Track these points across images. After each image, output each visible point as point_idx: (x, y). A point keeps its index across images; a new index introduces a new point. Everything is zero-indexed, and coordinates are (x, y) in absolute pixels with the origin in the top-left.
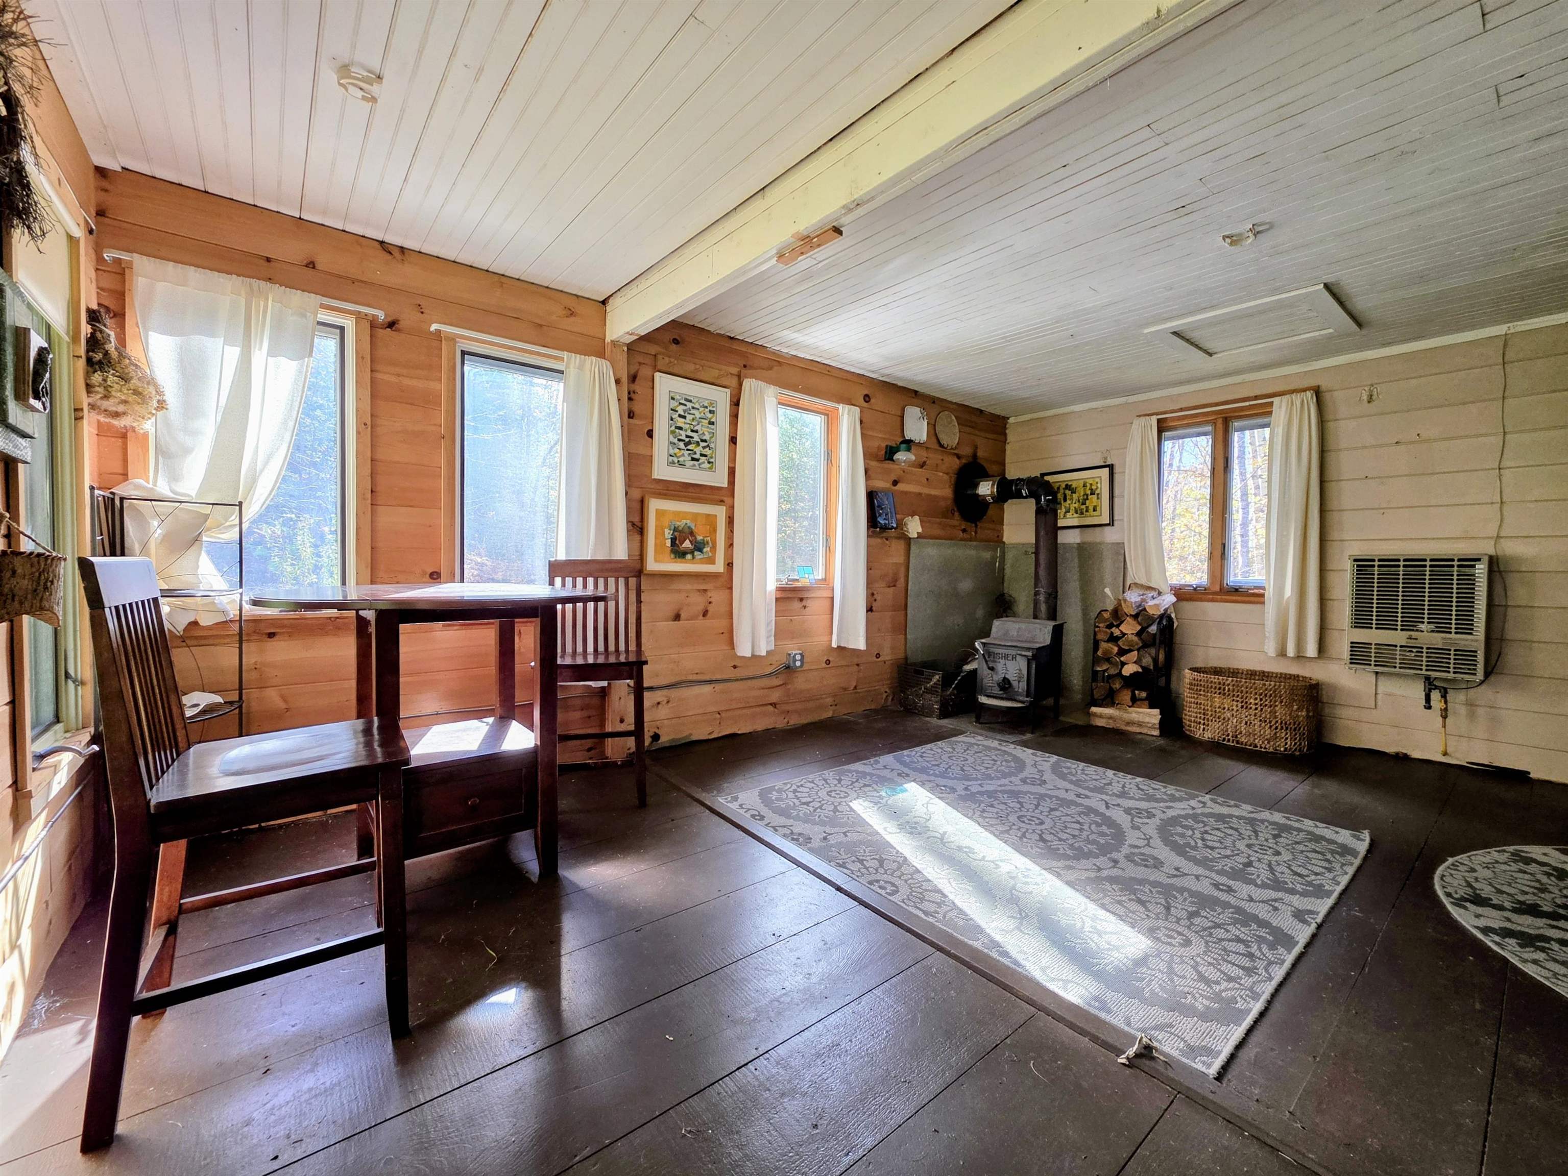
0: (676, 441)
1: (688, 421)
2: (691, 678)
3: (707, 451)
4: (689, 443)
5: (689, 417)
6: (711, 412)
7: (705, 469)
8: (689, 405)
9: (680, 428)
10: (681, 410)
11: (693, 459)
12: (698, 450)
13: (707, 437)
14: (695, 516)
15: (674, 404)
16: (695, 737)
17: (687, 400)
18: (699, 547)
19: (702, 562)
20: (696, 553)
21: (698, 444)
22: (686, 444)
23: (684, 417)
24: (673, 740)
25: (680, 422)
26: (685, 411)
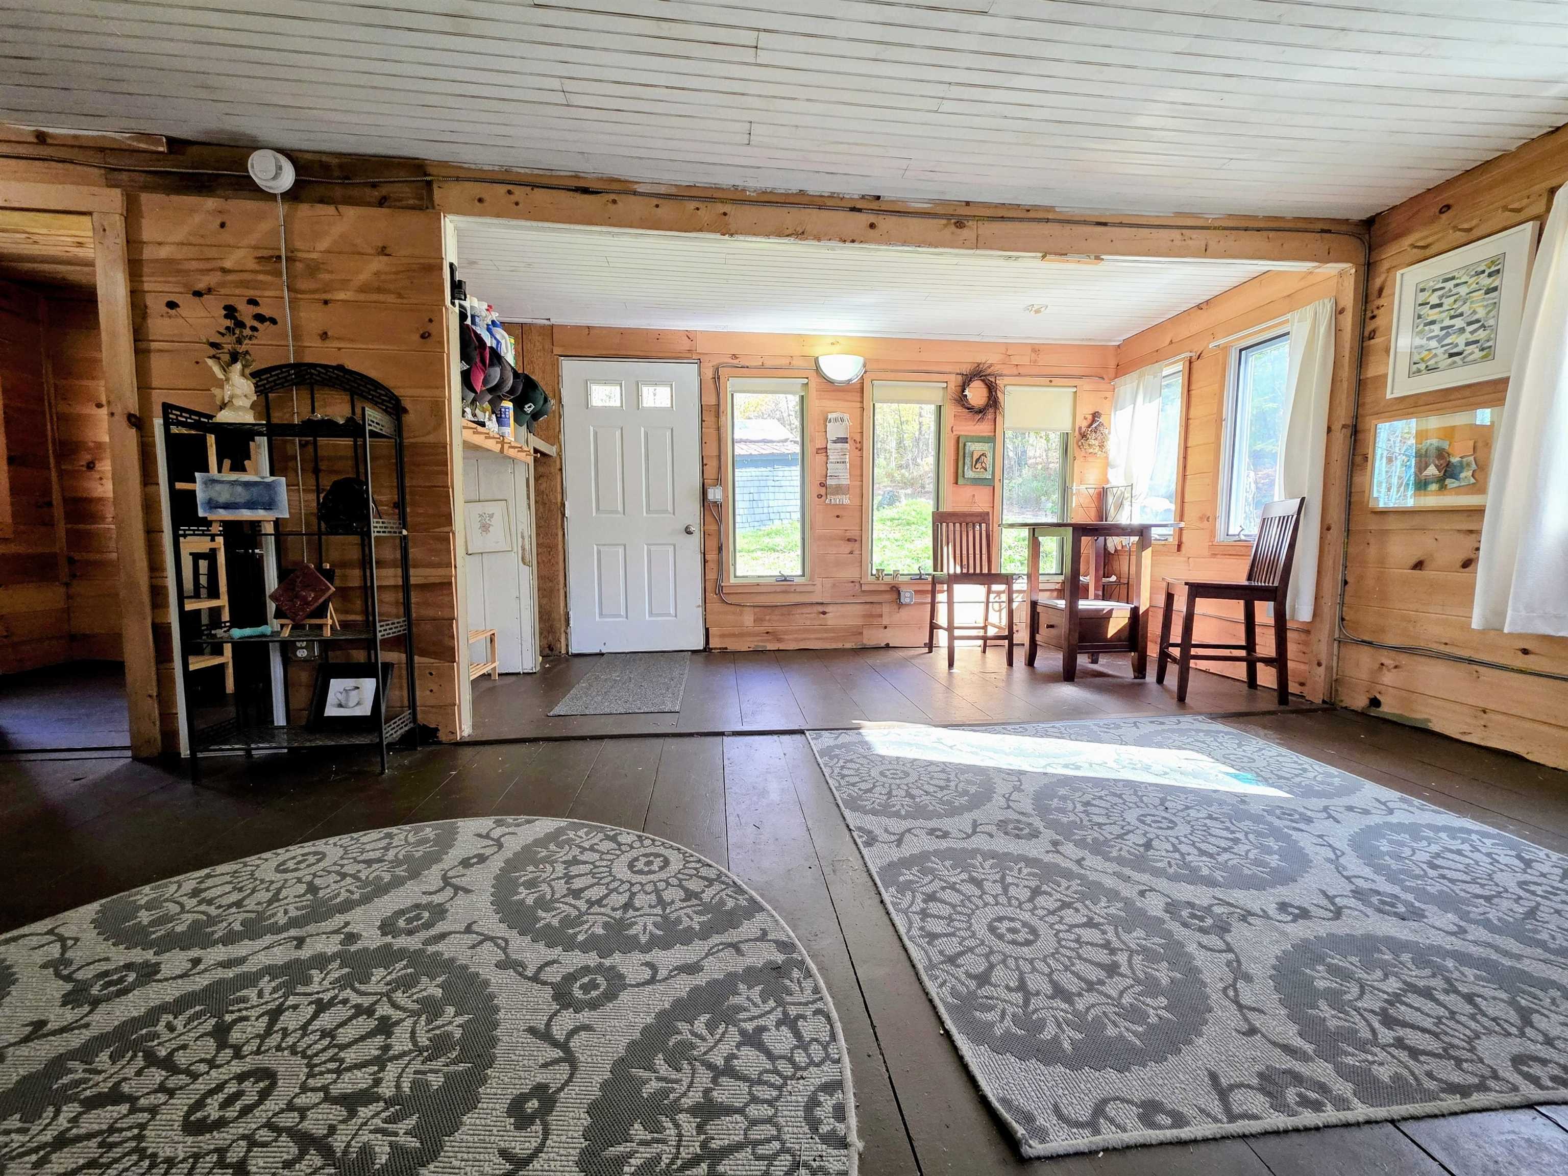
0: (1424, 342)
1: (1445, 307)
2: (1434, 646)
3: (1481, 334)
4: (1448, 335)
5: (1447, 303)
6: (1490, 275)
7: (1474, 362)
8: (1450, 285)
9: (1433, 322)
10: (1434, 300)
11: (1451, 355)
12: (1461, 340)
13: (1481, 314)
14: (1449, 433)
15: (1422, 297)
16: (1436, 726)
17: (1446, 280)
18: (1449, 471)
19: (1458, 491)
20: (1448, 481)
21: (1462, 330)
22: (1439, 341)
23: (1440, 305)
24: (1401, 716)
25: (1433, 314)
26: (1441, 297)
